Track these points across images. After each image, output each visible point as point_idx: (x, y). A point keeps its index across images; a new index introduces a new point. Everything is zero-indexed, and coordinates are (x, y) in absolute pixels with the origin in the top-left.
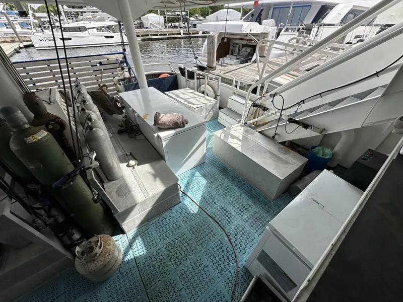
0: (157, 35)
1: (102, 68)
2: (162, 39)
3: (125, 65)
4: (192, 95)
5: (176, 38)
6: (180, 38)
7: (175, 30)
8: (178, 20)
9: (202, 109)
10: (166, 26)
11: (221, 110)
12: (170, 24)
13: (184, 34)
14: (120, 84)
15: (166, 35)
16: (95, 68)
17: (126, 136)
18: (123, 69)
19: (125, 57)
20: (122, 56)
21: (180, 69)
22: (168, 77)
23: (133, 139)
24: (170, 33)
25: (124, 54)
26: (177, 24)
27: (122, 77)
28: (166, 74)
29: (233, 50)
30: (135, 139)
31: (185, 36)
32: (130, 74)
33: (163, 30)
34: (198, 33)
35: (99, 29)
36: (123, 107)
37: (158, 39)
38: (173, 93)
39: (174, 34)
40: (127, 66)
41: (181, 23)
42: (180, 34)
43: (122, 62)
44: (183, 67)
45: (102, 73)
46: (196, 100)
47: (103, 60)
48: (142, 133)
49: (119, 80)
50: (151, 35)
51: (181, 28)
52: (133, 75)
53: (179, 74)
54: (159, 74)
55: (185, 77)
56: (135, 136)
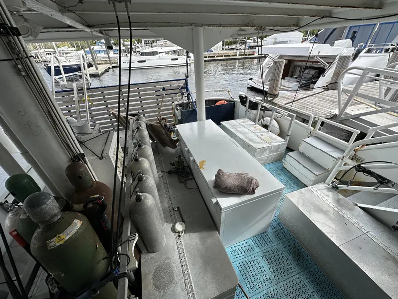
0: (214, 57)
1: (164, 93)
2: (218, 60)
3: (185, 90)
4: (252, 128)
5: (232, 59)
6: (235, 59)
7: (231, 53)
8: (235, 43)
9: (265, 150)
10: (223, 49)
11: (290, 154)
12: (227, 47)
13: (239, 55)
14: (177, 110)
15: (222, 56)
16: (158, 93)
17: (175, 179)
18: (182, 94)
19: (186, 84)
20: (184, 81)
21: (241, 97)
22: (225, 105)
23: (182, 184)
24: (226, 55)
25: (186, 80)
26: (234, 46)
27: (180, 102)
28: (223, 101)
29: (292, 72)
30: (185, 184)
31: (241, 57)
32: (188, 99)
33: (220, 52)
34: (253, 55)
35: (167, 53)
36: (177, 140)
37: (215, 60)
38: (229, 124)
39: (230, 56)
40: (187, 91)
41: (238, 46)
42: (236, 55)
43: (182, 88)
44: (244, 96)
45: (163, 97)
46: (257, 136)
47: (167, 86)
48: (194, 178)
49: (177, 105)
50: (209, 57)
51: (237, 50)
52: (191, 101)
53: (238, 102)
54: (217, 101)
55: (245, 106)
56: (186, 181)
